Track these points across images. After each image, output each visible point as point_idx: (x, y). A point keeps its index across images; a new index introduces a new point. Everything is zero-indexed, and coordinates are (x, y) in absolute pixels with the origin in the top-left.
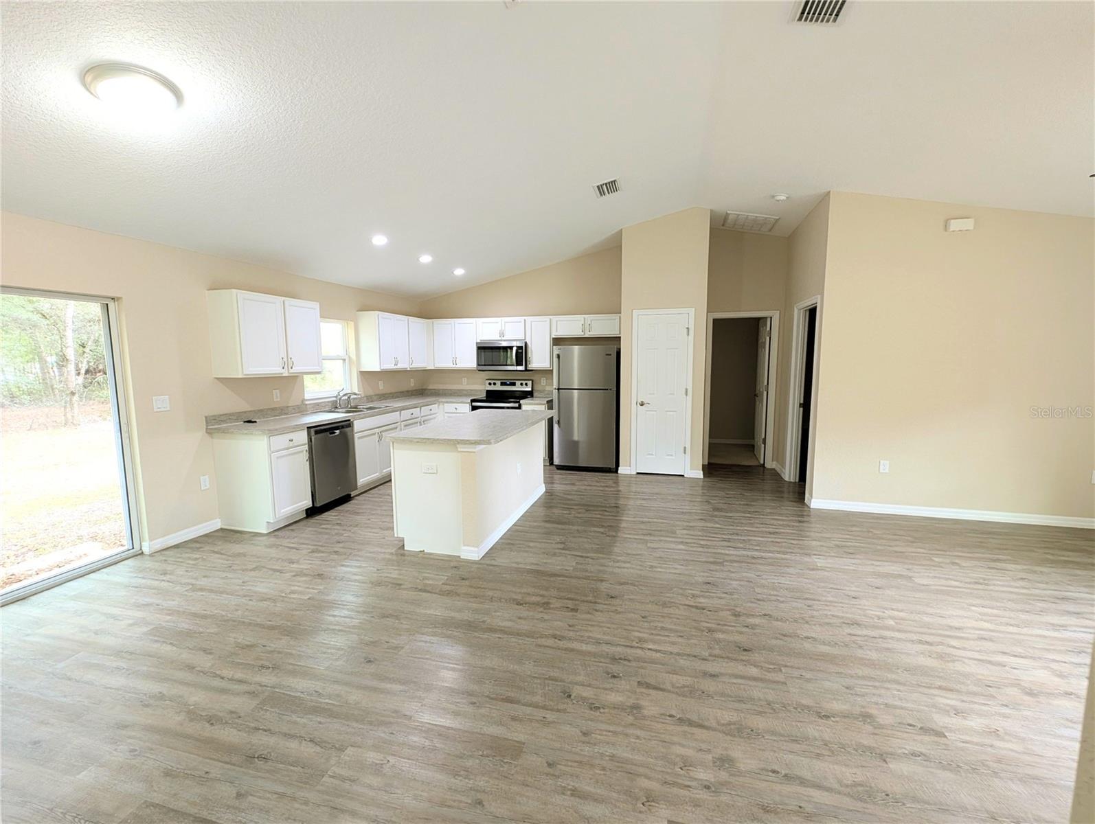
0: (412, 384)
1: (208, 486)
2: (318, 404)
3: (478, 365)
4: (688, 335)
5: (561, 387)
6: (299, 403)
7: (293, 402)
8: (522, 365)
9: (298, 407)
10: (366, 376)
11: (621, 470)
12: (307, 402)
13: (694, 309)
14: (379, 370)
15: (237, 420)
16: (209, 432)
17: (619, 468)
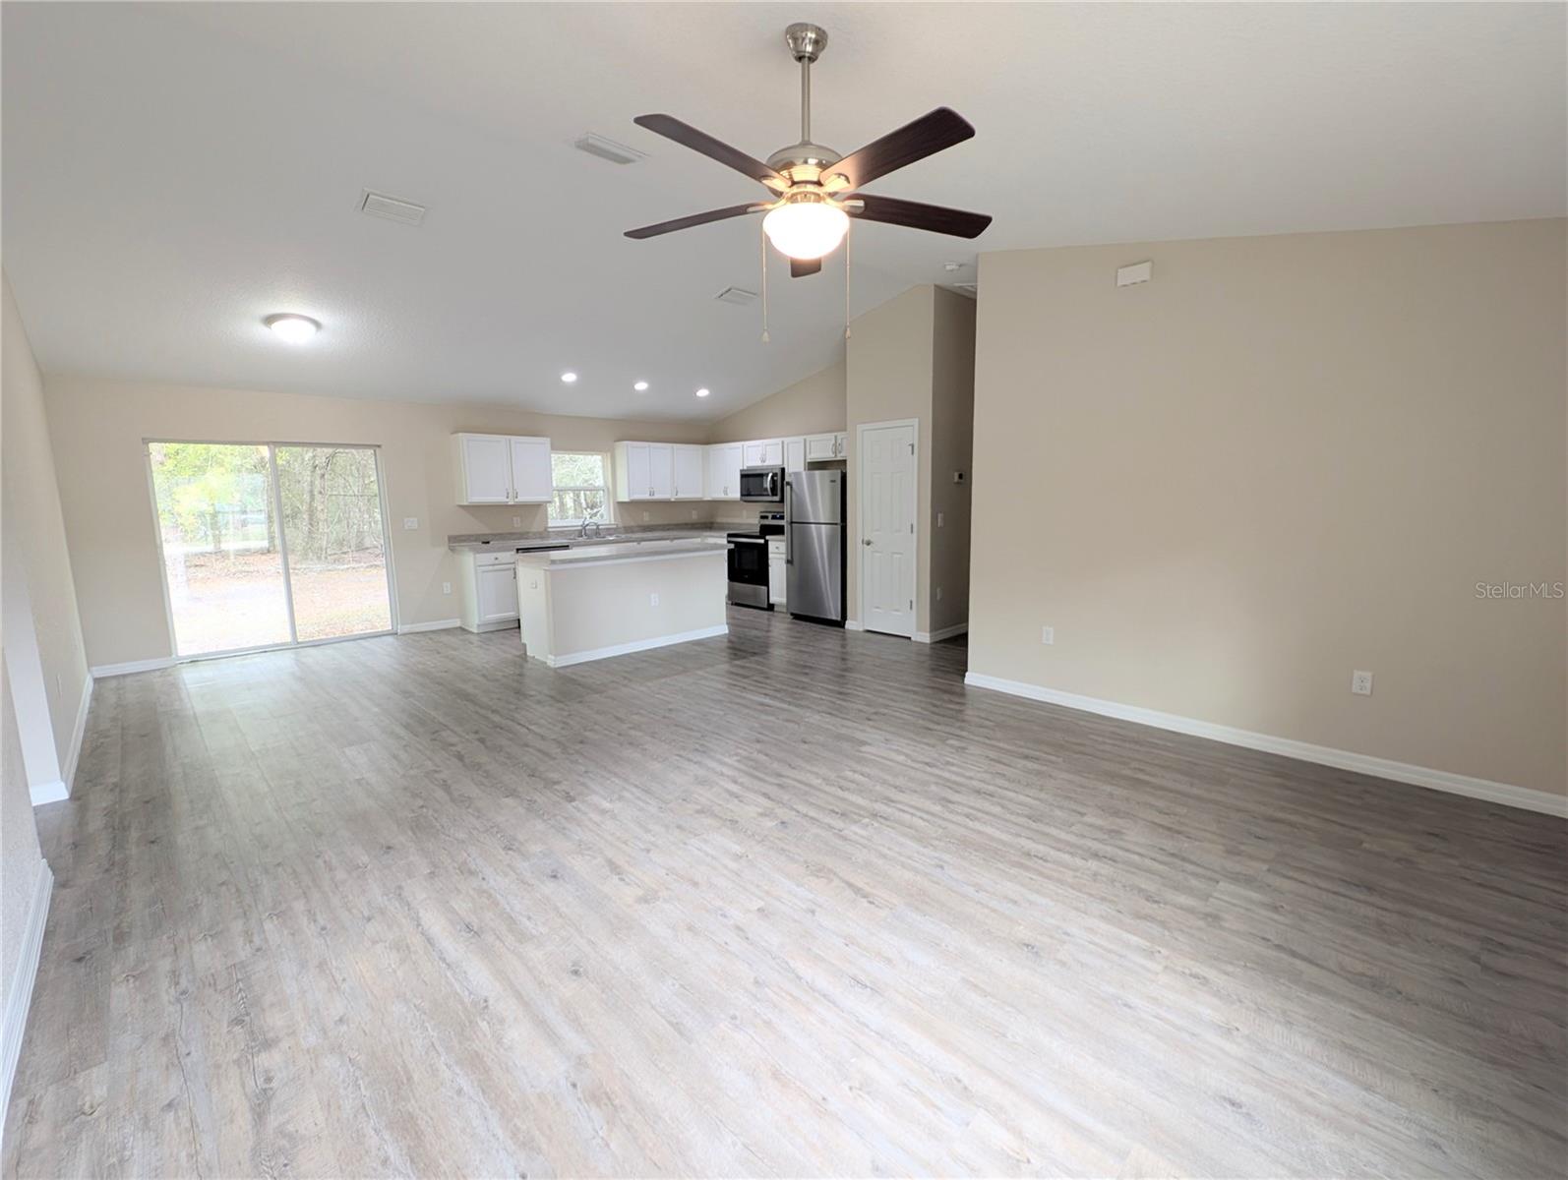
0: (694, 516)
1: (449, 591)
2: (562, 532)
3: (742, 495)
4: (913, 453)
5: (794, 520)
6: (541, 530)
7: (536, 528)
8: (776, 495)
9: (540, 533)
10: (622, 506)
11: (849, 625)
12: (550, 530)
13: (917, 420)
14: (627, 500)
15: (476, 541)
16: (452, 550)
17: (847, 622)
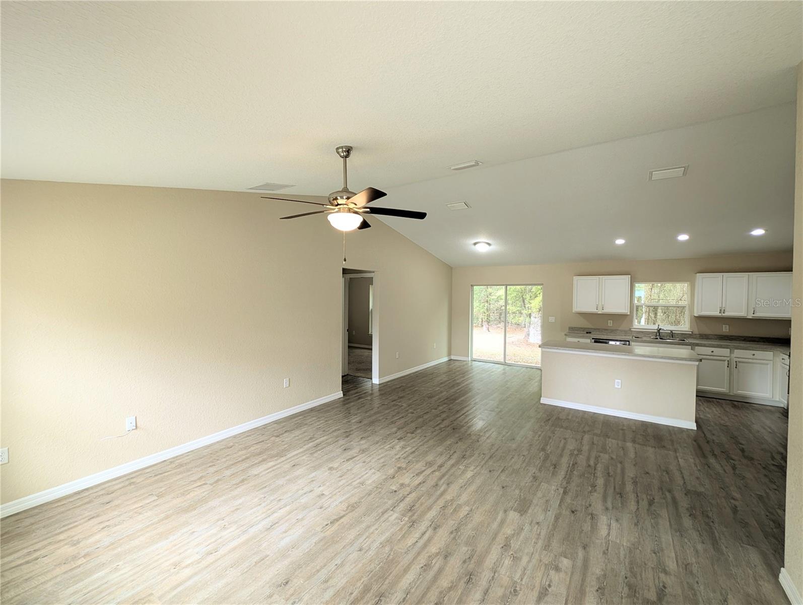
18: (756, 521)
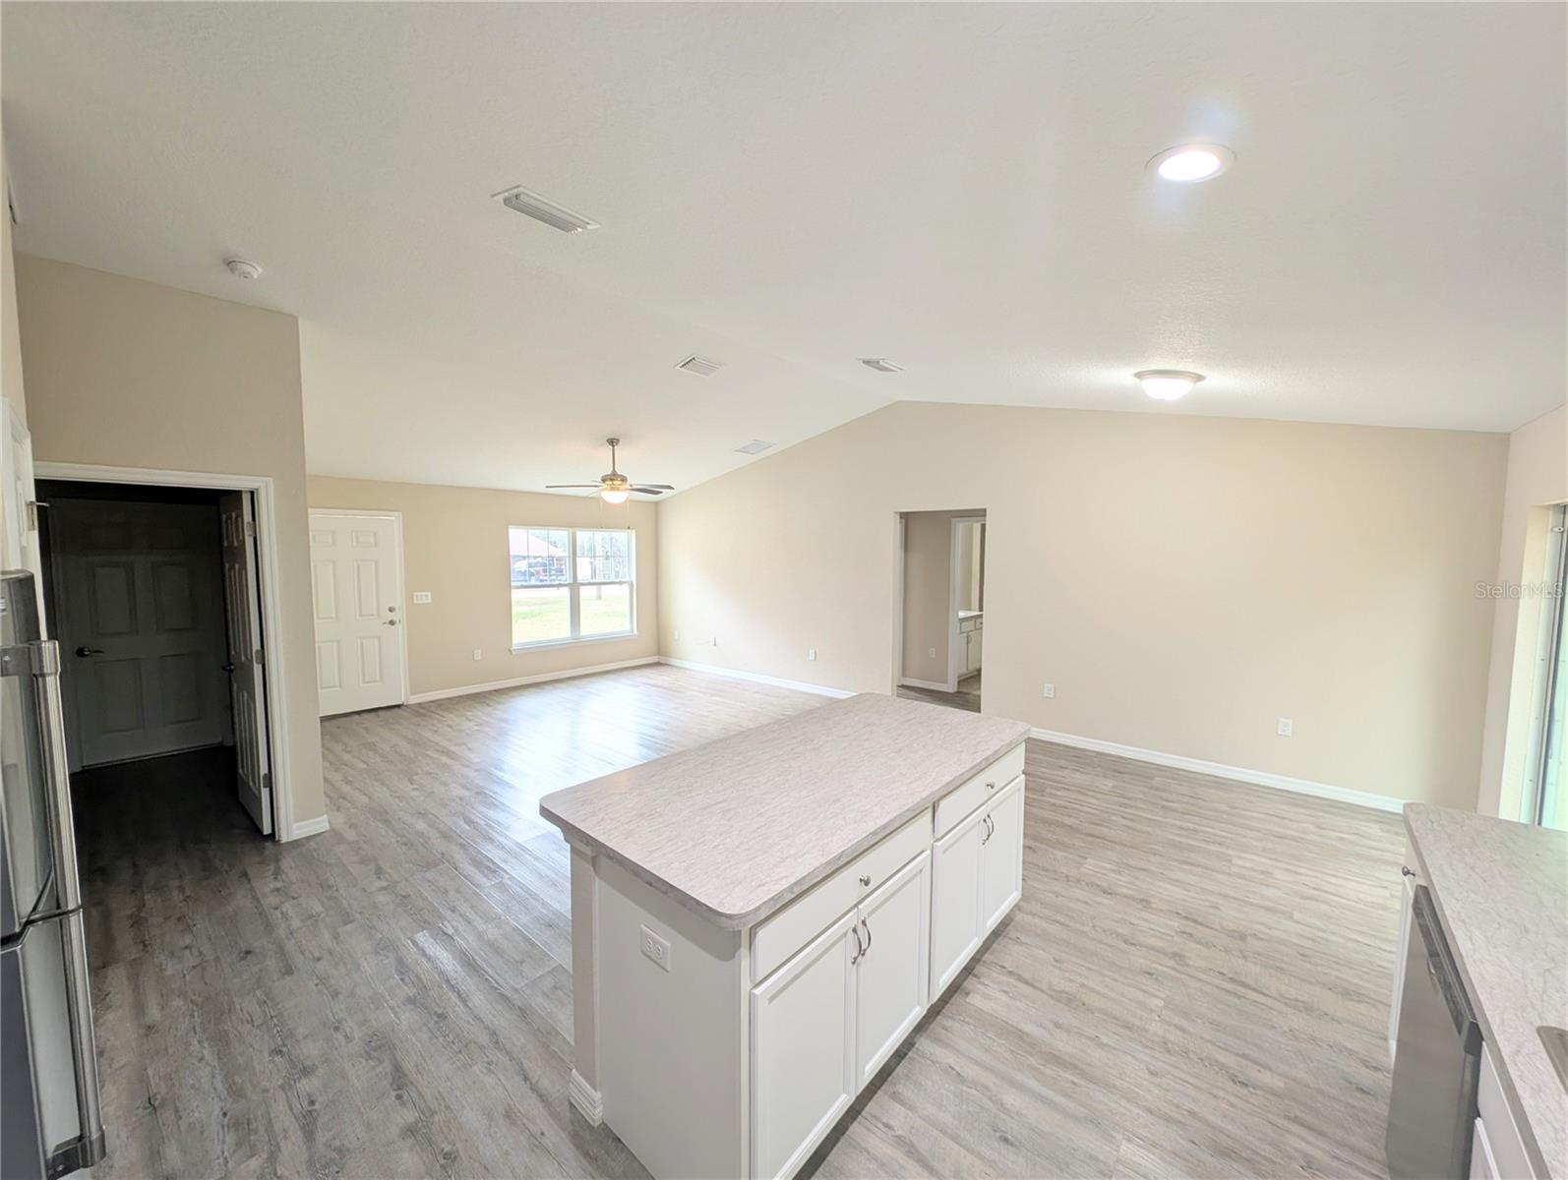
18: (352, 874)
